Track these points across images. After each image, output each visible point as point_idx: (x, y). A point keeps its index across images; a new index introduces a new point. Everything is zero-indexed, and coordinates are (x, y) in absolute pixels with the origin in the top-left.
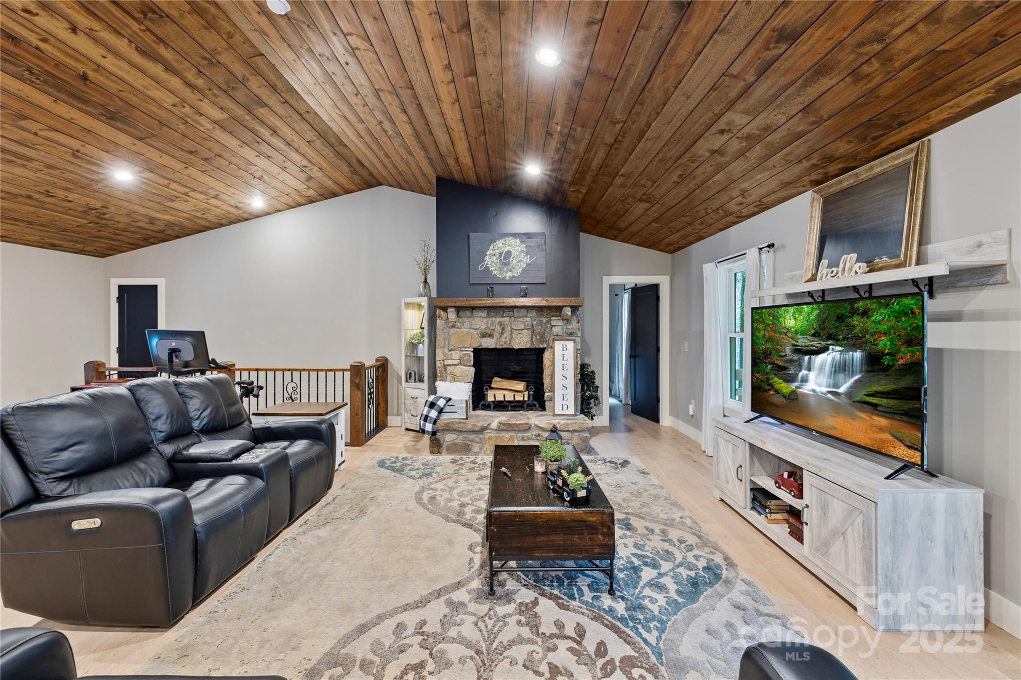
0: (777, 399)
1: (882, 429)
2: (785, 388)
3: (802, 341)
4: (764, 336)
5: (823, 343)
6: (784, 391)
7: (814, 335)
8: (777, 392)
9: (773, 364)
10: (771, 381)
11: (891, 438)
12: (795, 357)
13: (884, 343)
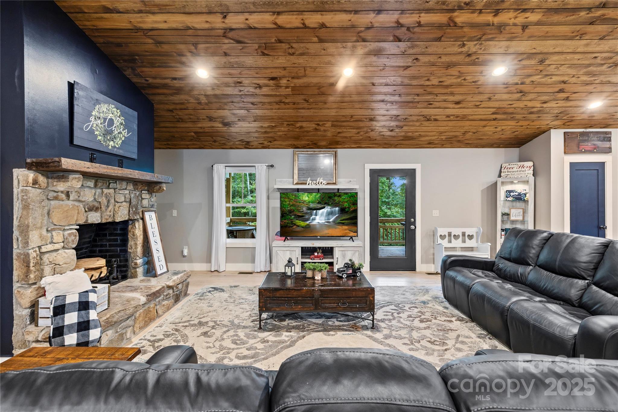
0: (298, 229)
1: (346, 230)
2: (303, 224)
3: (312, 205)
4: (289, 204)
5: (323, 206)
6: (303, 225)
7: (318, 203)
8: (298, 226)
9: (295, 215)
10: (293, 223)
11: (348, 231)
12: (309, 211)
13: (346, 205)
